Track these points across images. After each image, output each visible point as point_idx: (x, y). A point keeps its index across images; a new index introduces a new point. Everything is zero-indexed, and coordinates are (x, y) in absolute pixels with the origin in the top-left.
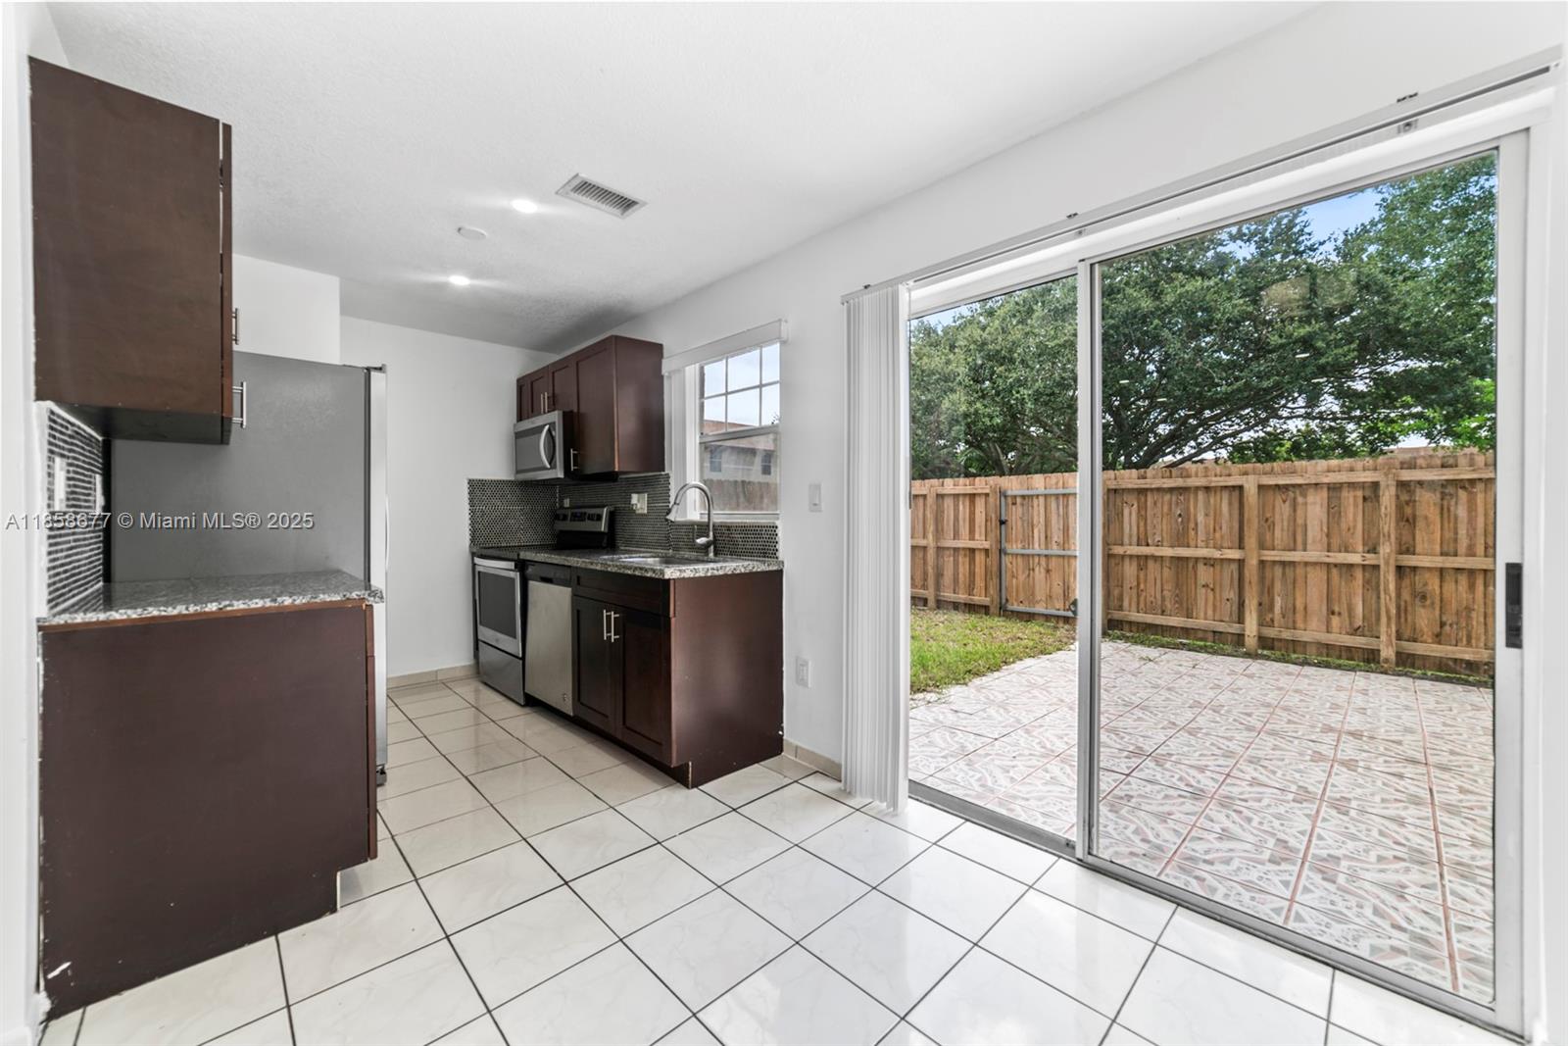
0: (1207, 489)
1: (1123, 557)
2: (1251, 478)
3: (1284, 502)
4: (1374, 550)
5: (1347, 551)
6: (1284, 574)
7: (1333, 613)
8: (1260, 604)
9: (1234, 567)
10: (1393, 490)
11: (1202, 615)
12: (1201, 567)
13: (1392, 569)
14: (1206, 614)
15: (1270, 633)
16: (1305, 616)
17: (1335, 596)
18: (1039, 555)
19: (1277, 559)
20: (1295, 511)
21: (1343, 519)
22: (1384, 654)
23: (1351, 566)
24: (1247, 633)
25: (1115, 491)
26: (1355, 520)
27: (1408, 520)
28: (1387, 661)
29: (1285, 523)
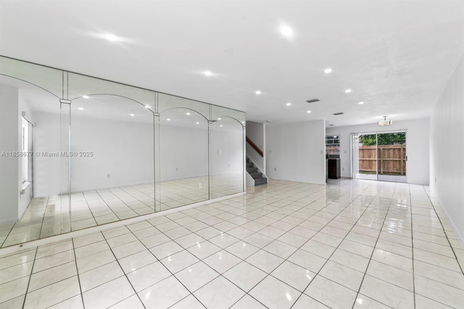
0: (374, 149)
2: (381, 147)
4: (400, 158)
5: (396, 158)
6: (387, 162)
7: (394, 168)
8: (383, 167)
9: (379, 161)
10: (402, 149)
12: (372, 161)
13: (403, 161)
14: (374, 168)
15: (385, 171)
16: (390, 168)
17: (394, 165)
19: (386, 160)
20: (388, 152)
21: (395, 154)
22: (402, 173)
23: (397, 161)
24: (381, 171)
29: (387, 154)
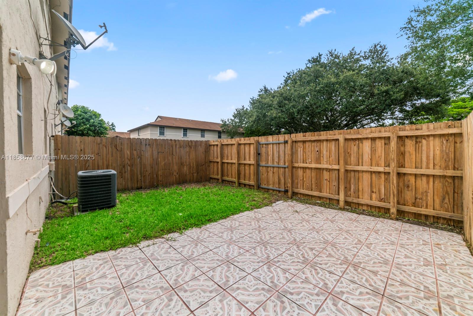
0: (327, 140)
1: (298, 167)
2: (342, 136)
3: (355, 145)
4: (389, 166)
5: (378, 166)
6: (354, 175)
7: (373, 192)
8: (346, 188)
9: (336, 172)
10: (395, 139)
11: (325, 191)
12: (325, 172)
13: (395, 174)
14: (326, 191)
15: (349, 199)
16: (363, 193)
17: (374, 185)
18: (271, 167)
19: (352, 169)
20: (358, 149)
21: (377, 153)
22: (392, 211)
23: (379, 173)
24: (340, 199)
25: (296, 141)
26: (381, 153)
27: (402, 153)
28: (393, 213)
29: (355, 154)
